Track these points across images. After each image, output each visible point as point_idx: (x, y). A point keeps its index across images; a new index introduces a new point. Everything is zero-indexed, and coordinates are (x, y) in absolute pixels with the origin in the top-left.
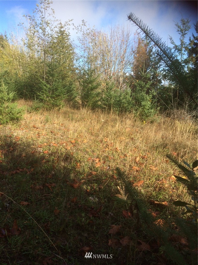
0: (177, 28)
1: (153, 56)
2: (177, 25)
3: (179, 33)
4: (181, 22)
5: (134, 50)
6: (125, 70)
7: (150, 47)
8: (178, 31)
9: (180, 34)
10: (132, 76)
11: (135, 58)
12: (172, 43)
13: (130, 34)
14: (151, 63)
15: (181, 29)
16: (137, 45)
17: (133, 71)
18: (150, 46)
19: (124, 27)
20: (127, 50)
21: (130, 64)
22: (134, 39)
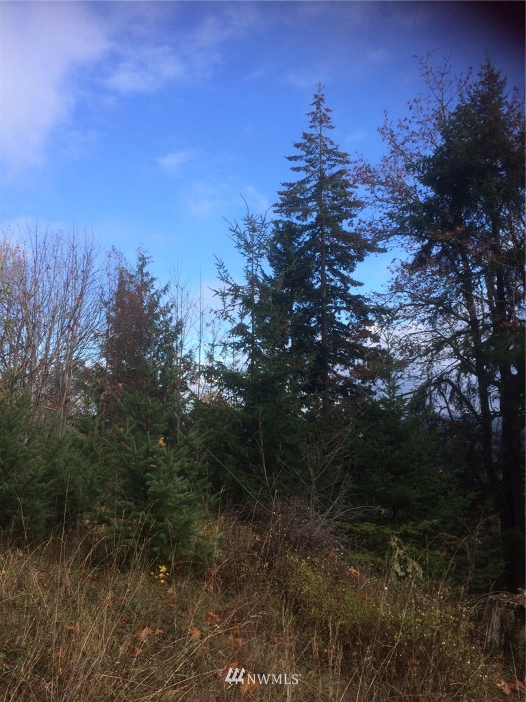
0: (235, 237)
1: (162, 319)
2: (234, 231)
3: (243, 254)
4: (246, 222)
5: (106, 298)
6: (80, 353)
7: (153, 296)
8: (239, 246)
9: (245, 255)
10: (102, 369)
11: (109, 320)
12: (222, 279)
13: (93, 256)
14: (158, 335)
15: (246, 241)
16: (115, 286)
17: (105, 355)
18: (153, 291)
19: (76, 233)
20: (85, 297)
21: (96, 336)
22: (108, 267)
